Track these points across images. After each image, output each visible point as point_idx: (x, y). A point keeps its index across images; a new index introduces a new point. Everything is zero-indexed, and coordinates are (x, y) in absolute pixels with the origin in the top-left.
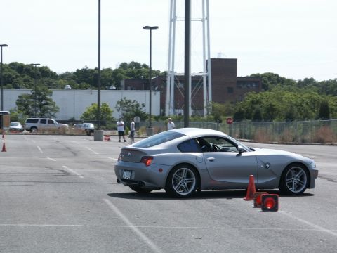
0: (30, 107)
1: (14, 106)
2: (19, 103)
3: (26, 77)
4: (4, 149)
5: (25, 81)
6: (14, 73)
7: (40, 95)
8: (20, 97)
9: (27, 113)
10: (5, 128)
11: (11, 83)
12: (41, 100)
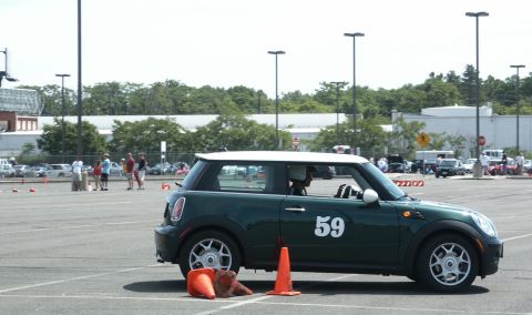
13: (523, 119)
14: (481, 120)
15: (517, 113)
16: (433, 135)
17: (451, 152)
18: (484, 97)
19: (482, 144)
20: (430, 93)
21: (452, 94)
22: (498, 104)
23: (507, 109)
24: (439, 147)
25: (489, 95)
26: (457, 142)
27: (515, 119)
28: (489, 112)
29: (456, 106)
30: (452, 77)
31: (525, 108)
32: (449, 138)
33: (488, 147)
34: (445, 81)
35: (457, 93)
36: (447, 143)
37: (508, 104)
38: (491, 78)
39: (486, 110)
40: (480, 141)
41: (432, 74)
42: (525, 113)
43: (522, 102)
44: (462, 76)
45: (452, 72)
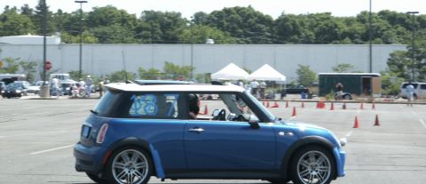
0: (406, 67)
1: (385, 66)
2: (391, 62)
3: (400, 29)
4: (377, 123)
5: (398, 33)
6: (384, 24)
7: (419, 52)
8: (392, 55)
9: (402, 76)
10: (374, 95)
11: (380, 37)
12: (419, 59)
13: (86, 48)
14: (48, 48)
15: (80, 41)
16: (8, 60)
17: (23, 75)
18: (54, 28)
19: (48, 69)
20: (7, 23)
21: (25, 24)
22: (66, 34)
23: (74, 39)
24: (13, 70)
25: (58, 26)
26: (29, 67)
27: (78, 47)
28: (58, 41)
29: (29, 36)
30: (26, 10)
31: (89, 38)
32: (22, 63)
33: (56, 71)
34: (19, 13)
35: (30, 24)
36: (20, 68)
37: (75, 35)
38: (60, 11)
39: (55, 39)
40: (47, 66)
41: (8, 7)
42: (89, 43)
43: (86, 32)
44: (35, 9)
45: (26, 5)
